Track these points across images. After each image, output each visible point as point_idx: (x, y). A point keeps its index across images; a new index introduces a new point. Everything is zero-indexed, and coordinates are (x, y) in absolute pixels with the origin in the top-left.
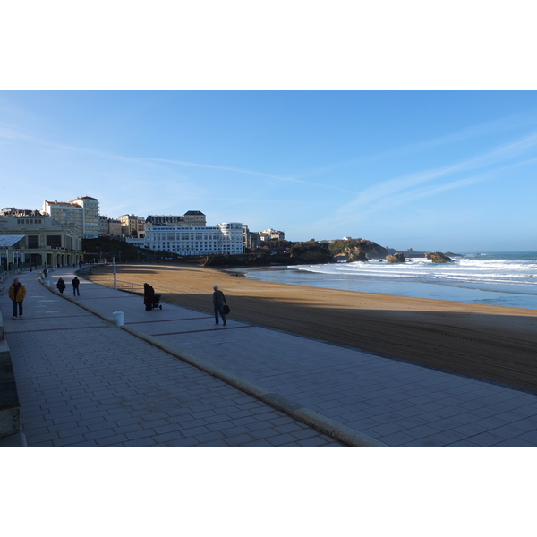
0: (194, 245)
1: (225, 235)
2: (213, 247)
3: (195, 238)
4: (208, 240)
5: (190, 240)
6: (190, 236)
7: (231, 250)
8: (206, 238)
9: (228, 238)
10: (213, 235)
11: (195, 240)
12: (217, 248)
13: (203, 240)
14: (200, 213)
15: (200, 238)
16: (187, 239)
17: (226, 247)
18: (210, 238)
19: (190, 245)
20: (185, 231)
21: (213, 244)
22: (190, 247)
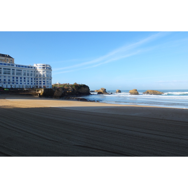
0: (15, 79)
1: (41, 73)
2: (30, 82)
3: (15, 73)
4: (26, 76)
5: (11, 75)
6: (11, 71)
7: (46, 85)
8: (25, 74)
9: (44, 76)
10: (30, 73)
11: (15, 76)
12: (33, 83)
13: (23, 76)
14: (9, 57)
15: (20, 74)
16: (9, 74)
17: (39, 83)
18: (28, 75)
19: (11, 79)
20: (7, 67)
21: (30, 80)
22: (11, 81)
